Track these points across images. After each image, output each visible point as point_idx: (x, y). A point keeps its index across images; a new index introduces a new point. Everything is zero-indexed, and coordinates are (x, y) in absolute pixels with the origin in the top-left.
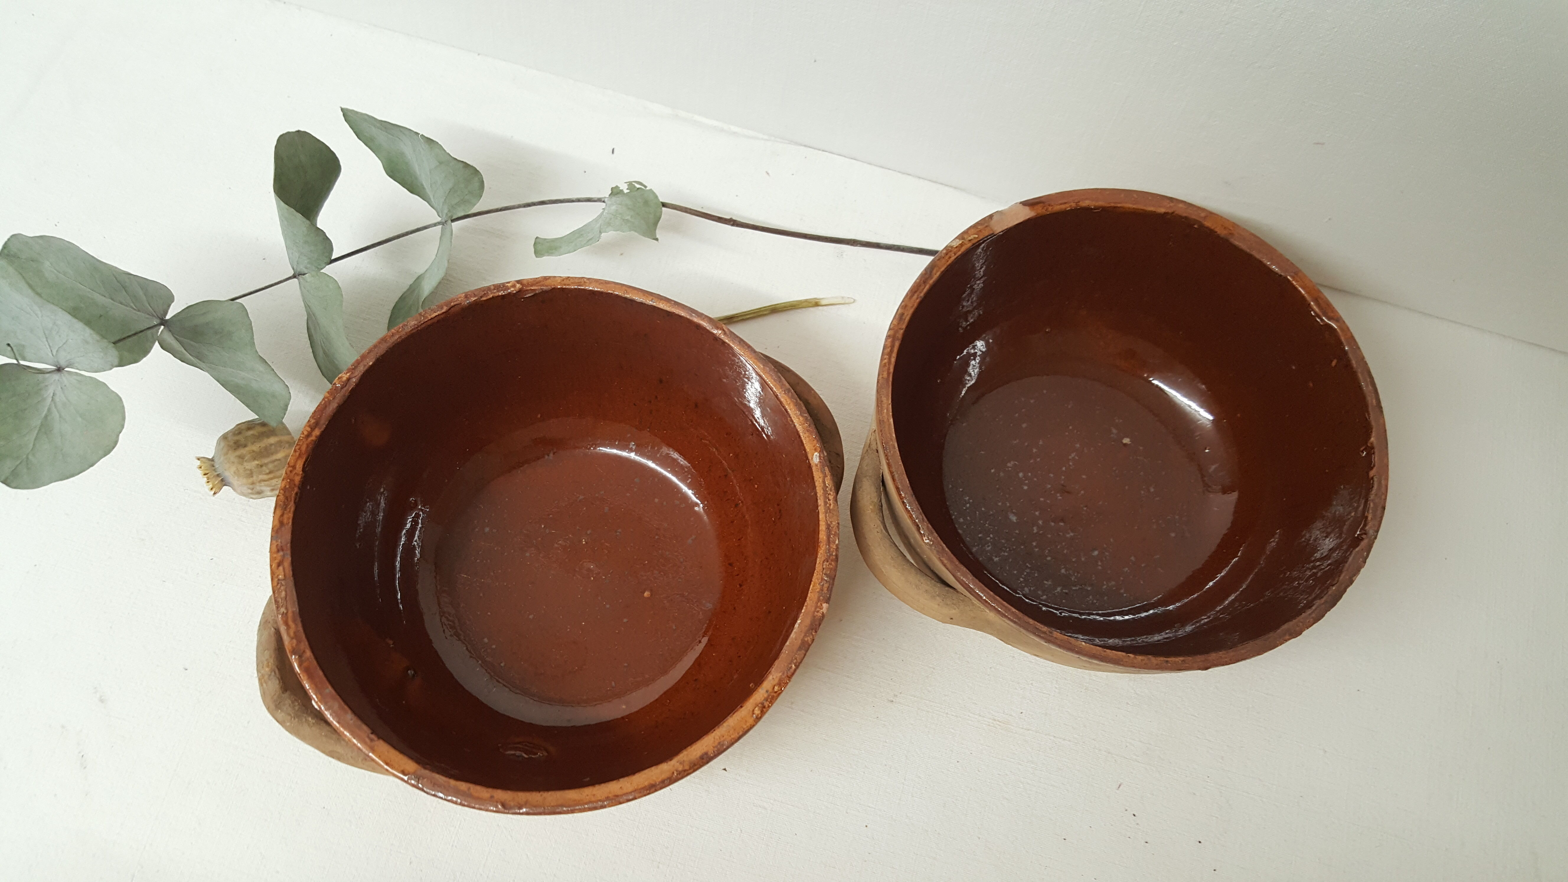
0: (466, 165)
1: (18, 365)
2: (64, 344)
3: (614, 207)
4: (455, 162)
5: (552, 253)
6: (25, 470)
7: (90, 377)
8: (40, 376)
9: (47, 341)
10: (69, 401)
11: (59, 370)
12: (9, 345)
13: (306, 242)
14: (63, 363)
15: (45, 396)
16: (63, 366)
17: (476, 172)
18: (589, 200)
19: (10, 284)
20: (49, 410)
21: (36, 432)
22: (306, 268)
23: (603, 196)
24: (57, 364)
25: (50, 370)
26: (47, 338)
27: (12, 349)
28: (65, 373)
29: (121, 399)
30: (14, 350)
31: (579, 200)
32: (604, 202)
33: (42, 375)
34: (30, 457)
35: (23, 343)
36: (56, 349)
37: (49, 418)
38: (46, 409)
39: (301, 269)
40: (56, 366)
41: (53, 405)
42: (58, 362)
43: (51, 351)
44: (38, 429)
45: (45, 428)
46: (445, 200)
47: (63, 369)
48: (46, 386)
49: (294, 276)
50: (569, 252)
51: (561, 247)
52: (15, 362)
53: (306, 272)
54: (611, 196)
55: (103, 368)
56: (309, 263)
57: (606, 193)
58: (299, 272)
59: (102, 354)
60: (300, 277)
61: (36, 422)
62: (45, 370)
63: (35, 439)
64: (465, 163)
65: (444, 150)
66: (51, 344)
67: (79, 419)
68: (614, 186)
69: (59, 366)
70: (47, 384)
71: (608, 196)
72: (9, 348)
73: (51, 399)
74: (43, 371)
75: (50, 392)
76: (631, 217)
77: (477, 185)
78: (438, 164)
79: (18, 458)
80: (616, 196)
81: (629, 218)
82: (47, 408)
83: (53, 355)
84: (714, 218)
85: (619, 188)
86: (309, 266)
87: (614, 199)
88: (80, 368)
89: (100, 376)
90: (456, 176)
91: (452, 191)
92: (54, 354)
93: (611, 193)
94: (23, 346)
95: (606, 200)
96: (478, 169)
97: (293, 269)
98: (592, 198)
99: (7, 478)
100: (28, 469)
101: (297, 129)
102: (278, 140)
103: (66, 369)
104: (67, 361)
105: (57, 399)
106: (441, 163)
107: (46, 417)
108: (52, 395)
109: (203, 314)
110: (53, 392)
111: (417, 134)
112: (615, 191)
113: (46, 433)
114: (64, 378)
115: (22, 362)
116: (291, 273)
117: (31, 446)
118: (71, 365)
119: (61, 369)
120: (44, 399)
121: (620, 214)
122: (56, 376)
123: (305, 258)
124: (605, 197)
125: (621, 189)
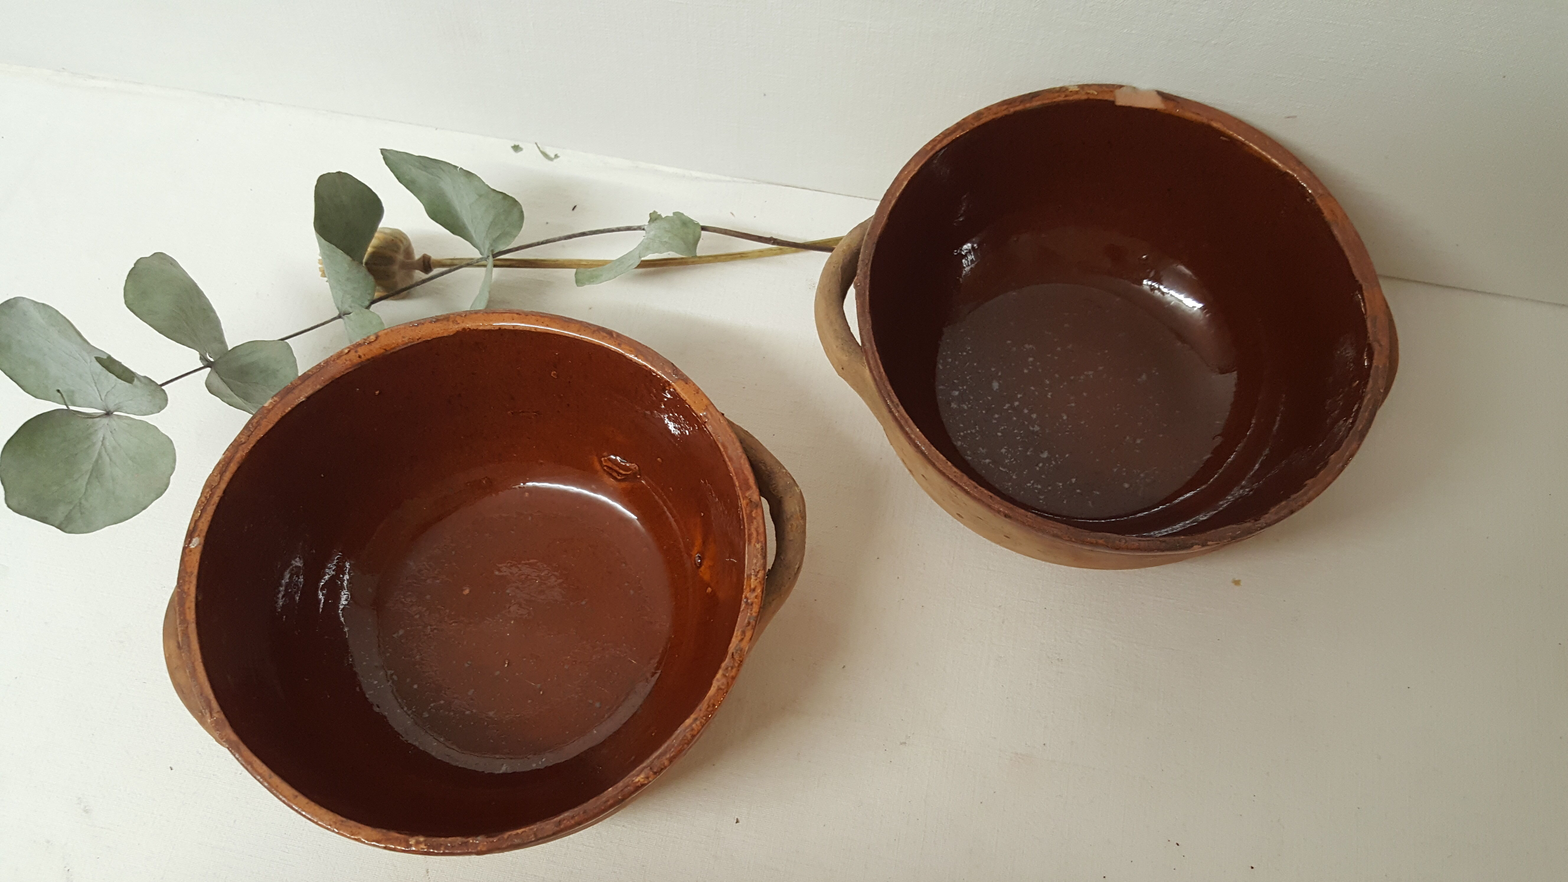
0: (505, 196)
1: (68, 410)
2: (113, 388)
3: (652, 233)
4: (493, 194)
5: (593, 281)
6: (79, 515)
7: (140, 420)
8: (90, 420)
9: (96, 386)
10: (119, 445)
11: (108, 414)
12: (58, 391)
13: (348, 279)
14: (111, 407)
15: (94, 441)
16: (112, 410)
17: (515, 202)
18: (629, 229)
19: (59, 332)
20: (100, 454)
21: (87, 477)
22: (351, 307)
23: (643, 224)
24: (106, 408)
25: (99, 415)
26: (95, 383)
27: (62, 395)
28: (116, 418)
29: (171, 442)
30: (64, 396)
31: (619, 230)
32: (644, 229)
33: (91, 419)
34: (83, 501)
35: (72, 388)
36: (105, 394)
37: (100, 462)
38: (96, 455)
39: (346, 307)
40: (105, 410)
41: (103, 450)
42: (107, 406)
43: (100, 395)
44: (89, 474)
45: (96, 472)
46: (487, 234)
47: (112, 413)
48: (96, 430)
49: (339, 317)
50: (610, 279)
51: (602, 275)
52: (64, 407)
53: (351, 311)
54: (650, 223)
55: (151, 411)
56: (353, 302)
57: (644, 221)
58: (344, 312)
59: (150, 397)
60: (345, 317)
61: (87, 467)
62: (94, 414)
63: (87, 483)
64: (505, 194)
65: (483, 182)
66: (100, 389)
67: (130, 462)
68: (651, 212)
69: (108, 410)
70: (96, 428)
71: (647, 224)
72: (59, 394)
73: (100, 443)
74: (90, 415)
75: (100, 435)
76: (670, 238)
77: (516, 215)
78: (477, 197)
79: (70, 503)
80: (655, 222)
81: (666, 239)
82: (98, 451)
83: (101, 400)
84: (752, 238)
85: (657, 213)
86: (353, 305)
87: (653, 225)
88: (129, 412)
89: (150, 419)
90: (496, 208)
91: (493, 224)
92: (103, 397)
93: (650, 219)
94: (73, 392)
95: (646, 227)
96: (517, 200)
97: (338, 308)
98: (631, 227)
99: (61, 523)
100: (82, 513)
101: (338, 171)
102: (318, 181)
103: (115, 413)
104: (116, 405)
105: (107, 443)
106: (480, 196)
107: (97, 461)
108: (101, 439)
109: (247, 355)
110: (102, 436)
111: (456, 167)
112: (654, 216)
113: (97, 477)
114: (113, 422)
115: (72, 408)
116: (336, 314)
117: (83, 490)
118: (118, 409)
119: (110, 413)
120: (94, 444)
121: (659, 237)
122: (105, 421)
123: (348, 296)
124: (645, 225)
125: (659, 213)
